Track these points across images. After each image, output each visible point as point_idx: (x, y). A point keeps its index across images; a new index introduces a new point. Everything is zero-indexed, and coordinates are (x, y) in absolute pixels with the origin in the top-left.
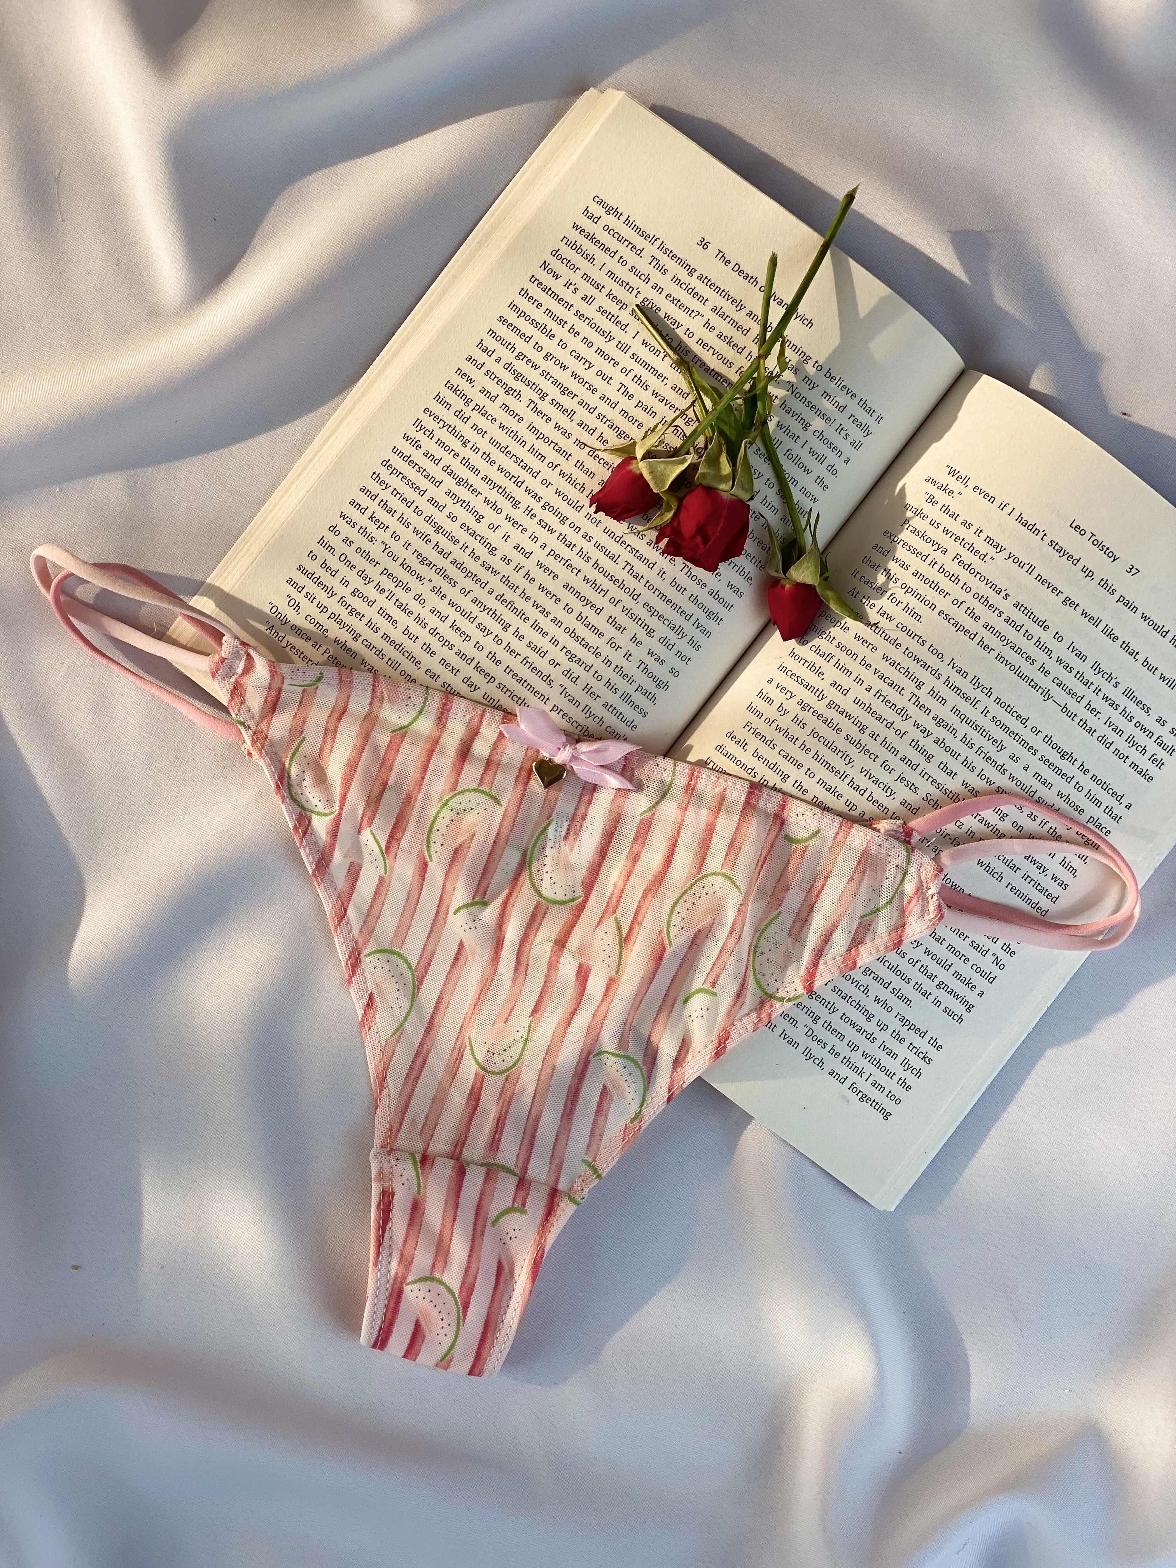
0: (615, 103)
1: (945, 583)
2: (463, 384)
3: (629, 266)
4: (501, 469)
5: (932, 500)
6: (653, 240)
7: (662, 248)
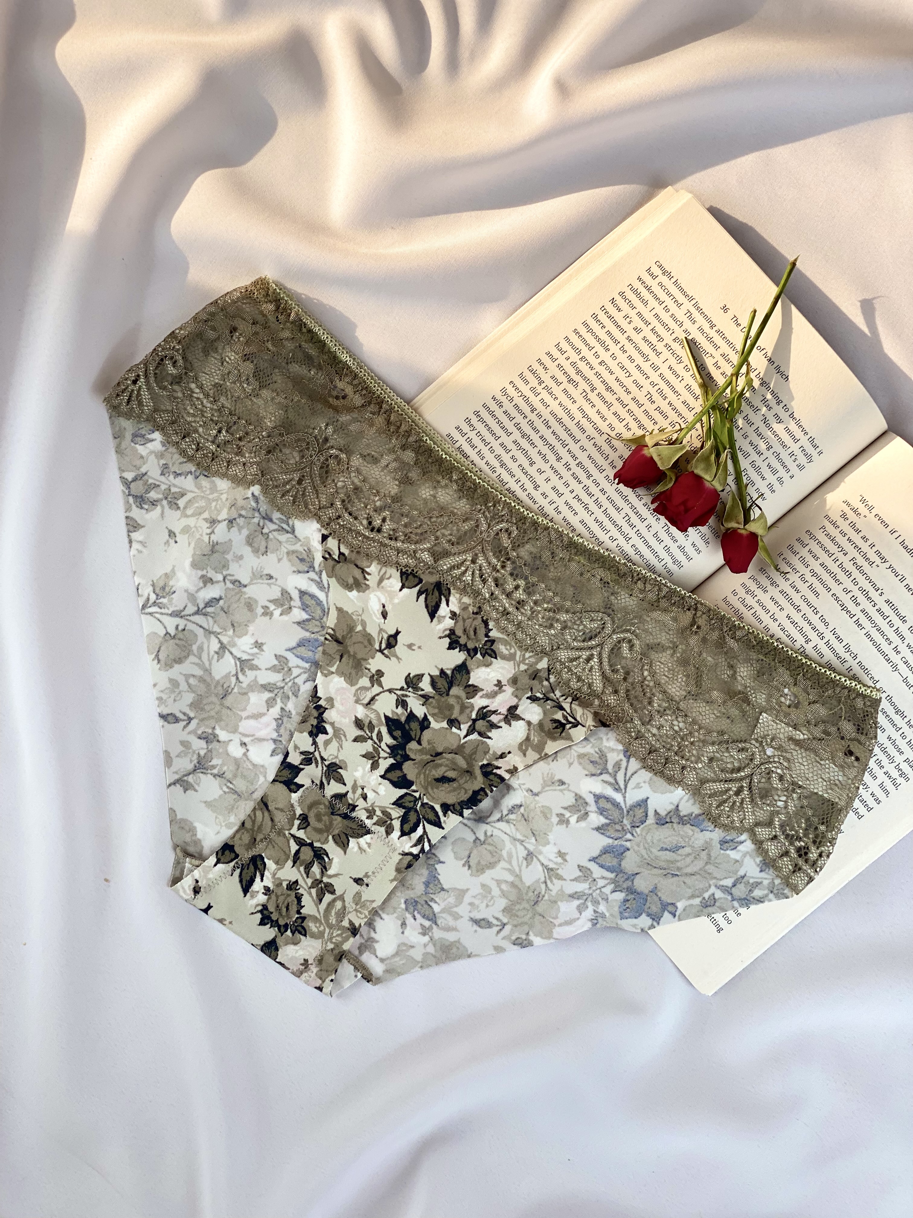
0: (685, 201)
1: (841, 576)
2: (540, 370)
3: (670, 313)
4: (554, 433)
5: (844, 516)
6: (691, 299)
7: (695, 305)
